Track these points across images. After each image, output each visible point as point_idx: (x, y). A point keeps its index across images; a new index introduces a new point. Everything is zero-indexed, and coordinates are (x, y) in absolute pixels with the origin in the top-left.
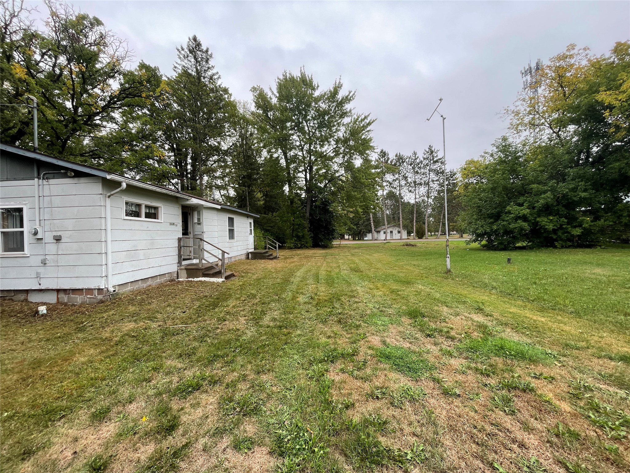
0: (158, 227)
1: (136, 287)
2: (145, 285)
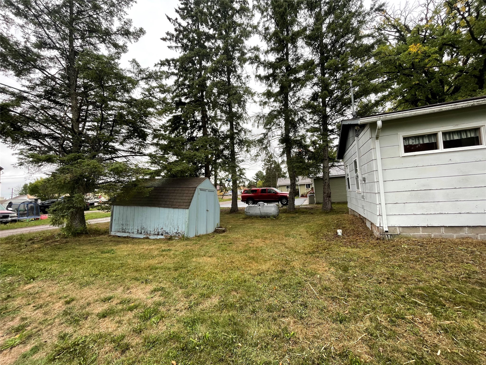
1: (434, 234)
2: (455, 236)
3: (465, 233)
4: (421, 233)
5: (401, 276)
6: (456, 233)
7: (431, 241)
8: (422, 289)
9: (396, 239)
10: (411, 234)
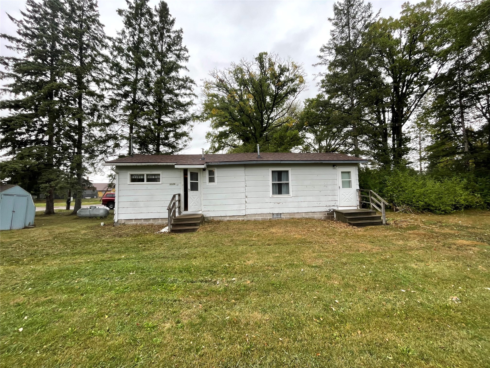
0: (158, 187)
3: (151, 222)
4: (134, 222)
10: (130, 223)
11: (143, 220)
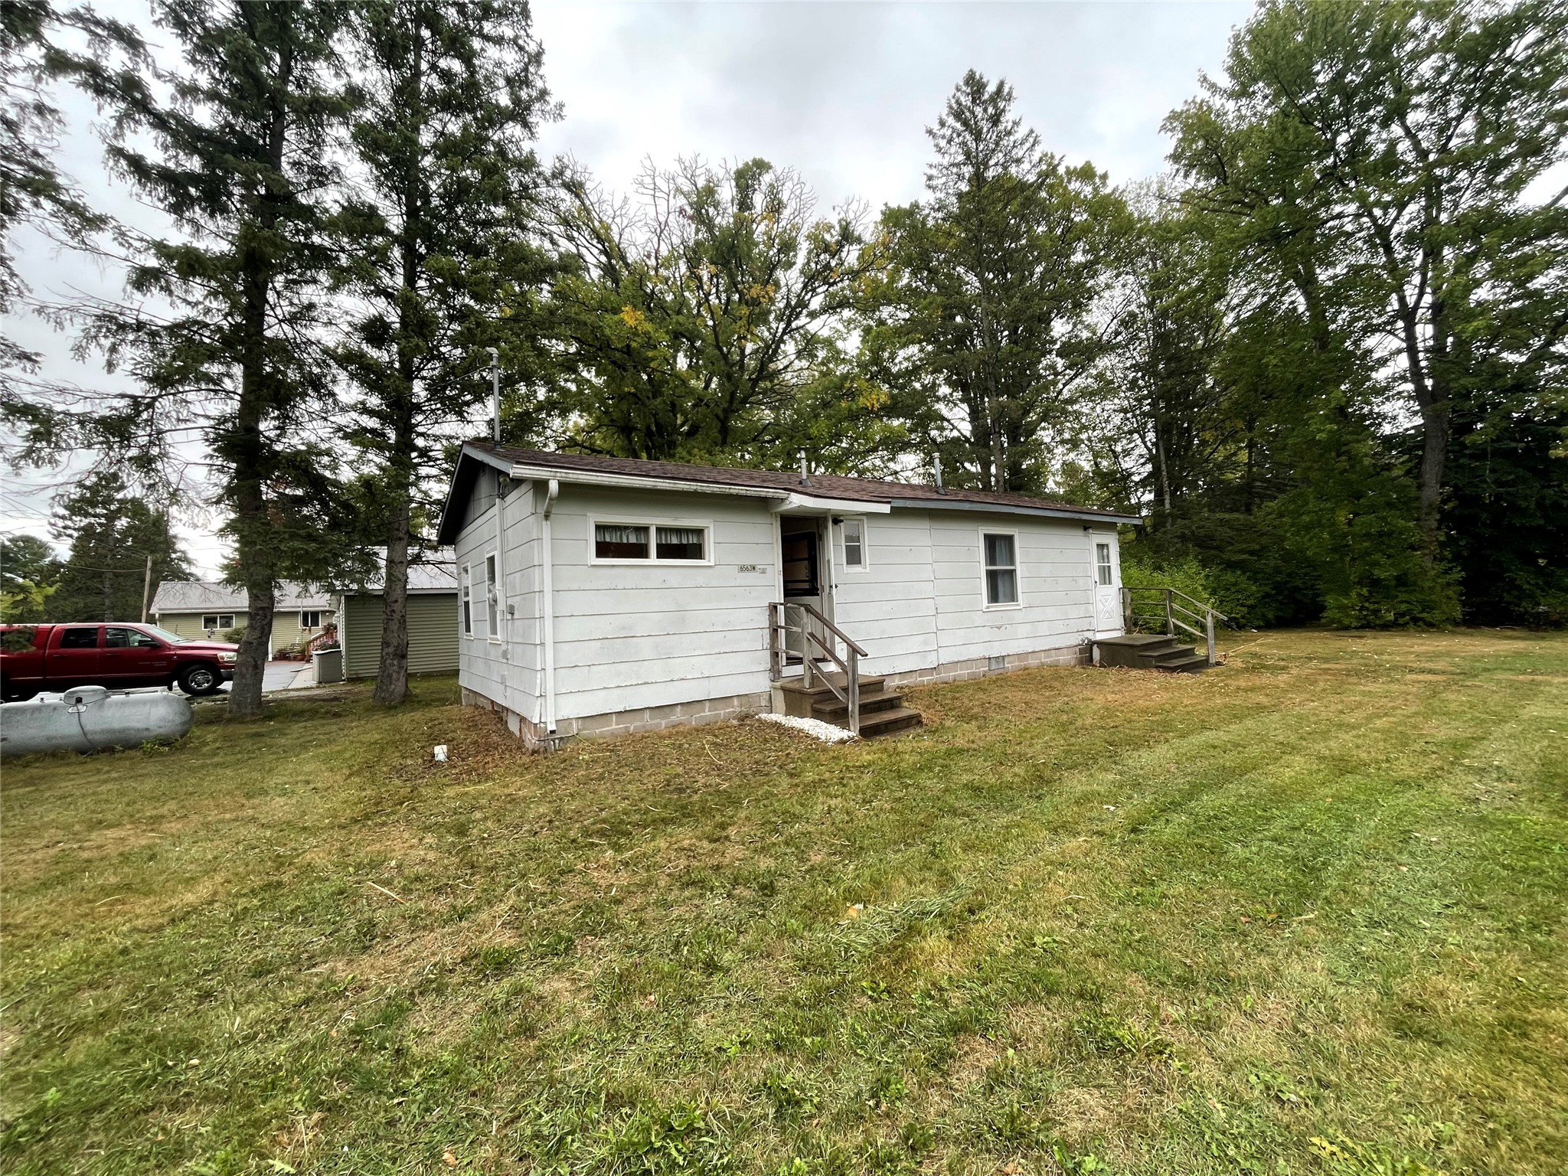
0: (700, 577)
1: (634, 725)
2: (663, 723)
3: (677, 716)
4: (614, 726)
5: (573, 811)
6: (665, 718)
7: (630, 738)
8: (604, 821)
9: (570, 746)
10: (598, 730)
11: (647, 715)
